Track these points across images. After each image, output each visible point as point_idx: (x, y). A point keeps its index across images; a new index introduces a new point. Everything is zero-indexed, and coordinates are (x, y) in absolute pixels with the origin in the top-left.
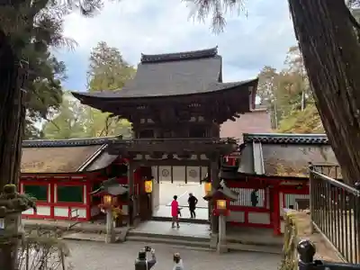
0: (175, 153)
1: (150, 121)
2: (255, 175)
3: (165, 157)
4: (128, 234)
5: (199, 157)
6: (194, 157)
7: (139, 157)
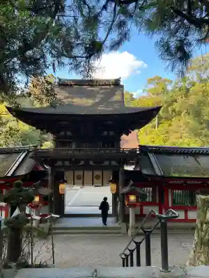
0: (91, 159)
1: (69, 133)
2: (157, 176)
3: (82, 163)
4: (50, 229)
5: (110, 163)
6: (106, 163)
7: (59, 163)
